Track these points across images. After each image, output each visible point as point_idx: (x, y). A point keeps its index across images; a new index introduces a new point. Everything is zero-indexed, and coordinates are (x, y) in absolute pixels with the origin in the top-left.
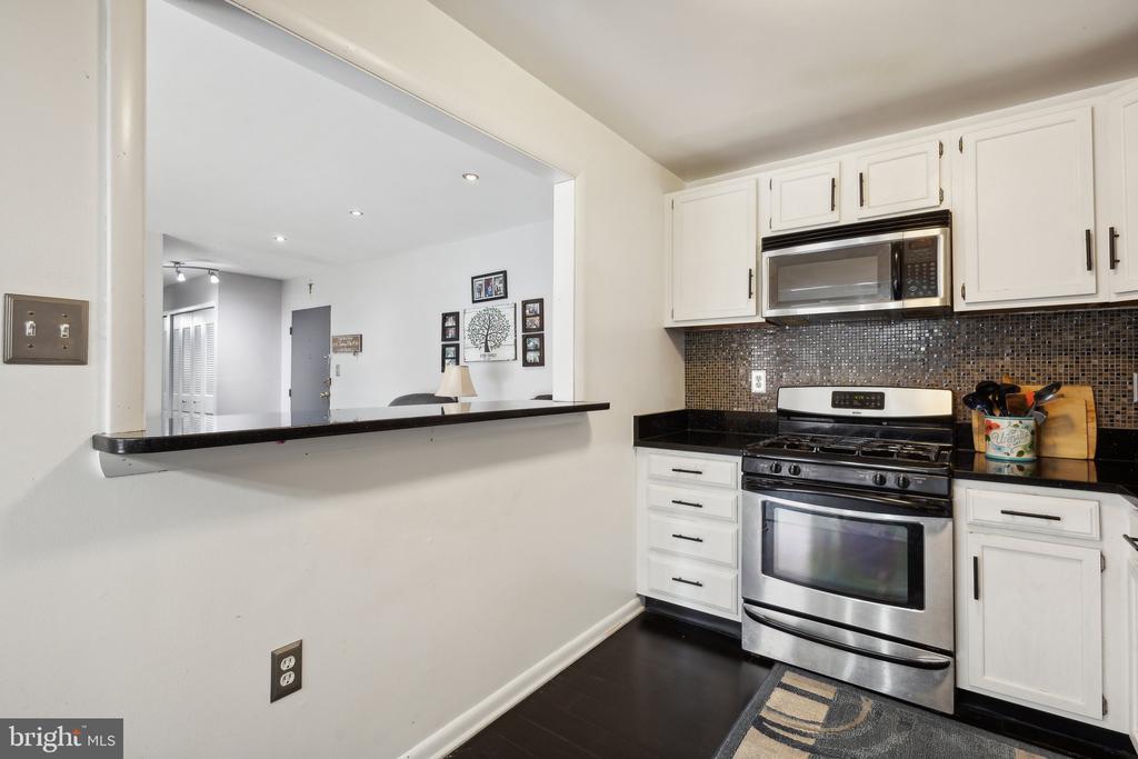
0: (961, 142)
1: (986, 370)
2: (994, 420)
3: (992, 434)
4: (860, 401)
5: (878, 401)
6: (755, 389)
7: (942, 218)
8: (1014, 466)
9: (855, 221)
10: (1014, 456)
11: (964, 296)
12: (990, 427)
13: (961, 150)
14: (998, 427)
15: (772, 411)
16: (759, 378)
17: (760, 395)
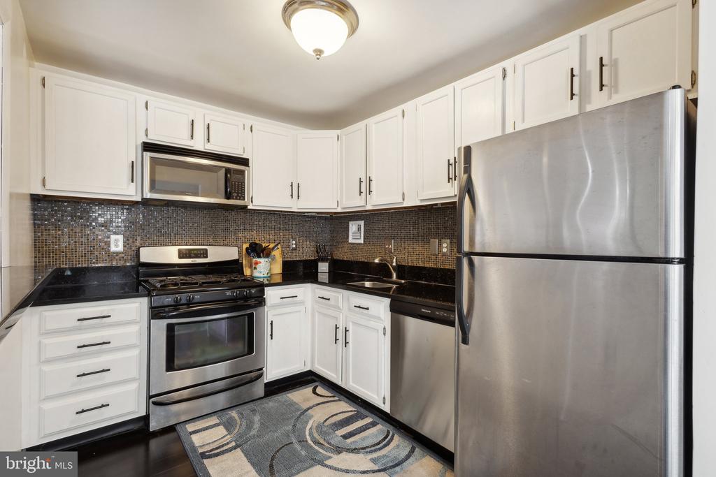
0: (251, 127)
1: (248, 237)
2: (259, 260)
3: (257, 266)
4: (195, 254)
5: (204, 254)
6: (113, 249)
7: (245, 162)
8: (266, 279)
9: (202, 149)
10: (266, 275)
11: (252, 202)
12: (257, 263)
13: (251, 131)
14: (260, 262)
15: (128, 264)
16: (117, 241)
17: (118, 254)
